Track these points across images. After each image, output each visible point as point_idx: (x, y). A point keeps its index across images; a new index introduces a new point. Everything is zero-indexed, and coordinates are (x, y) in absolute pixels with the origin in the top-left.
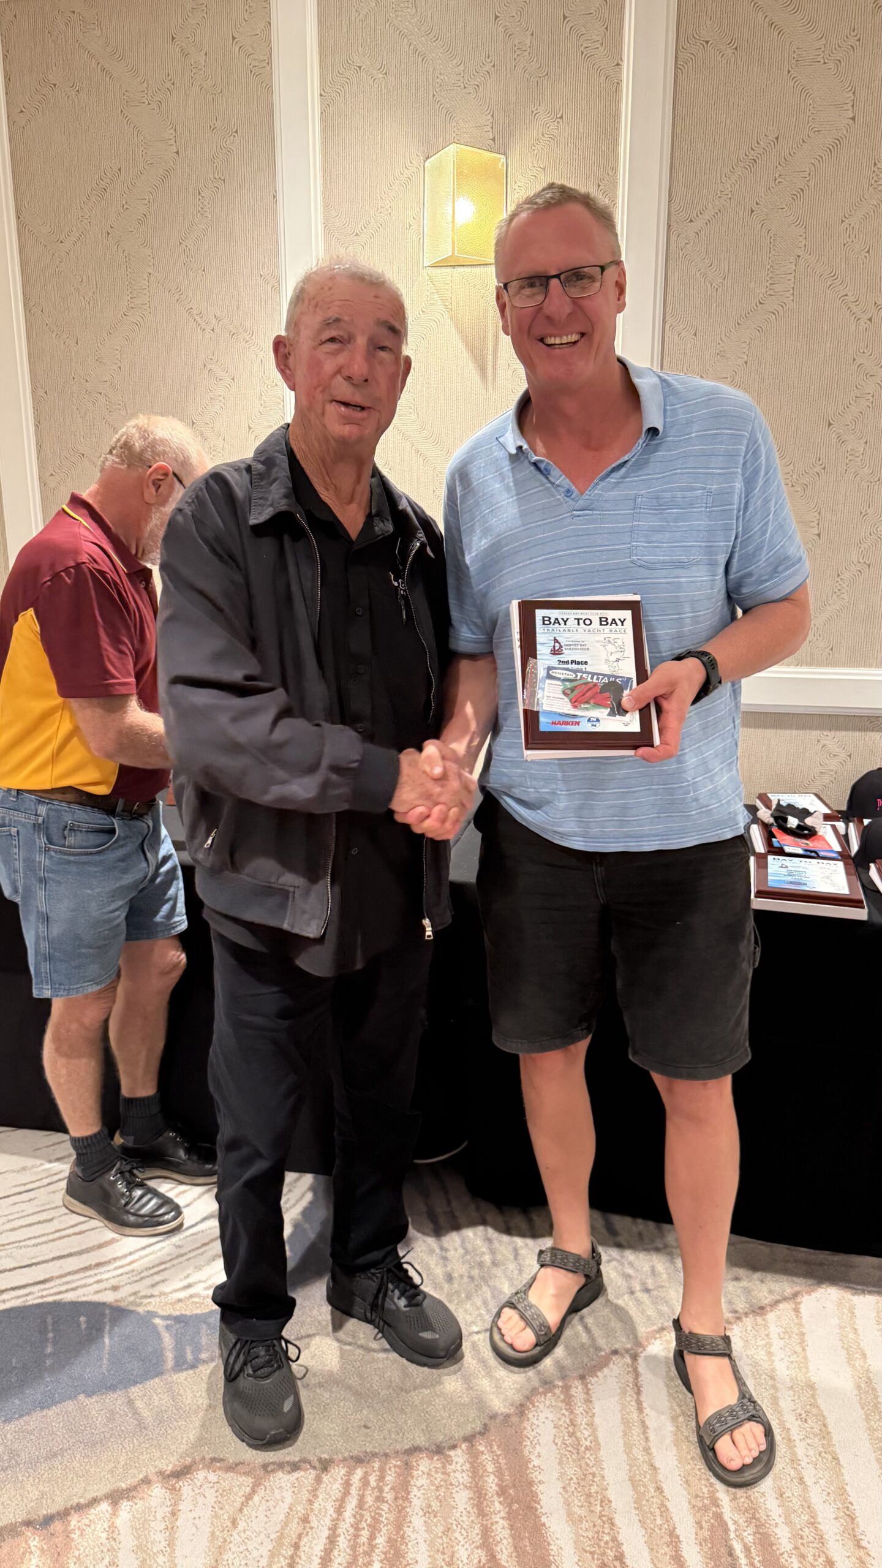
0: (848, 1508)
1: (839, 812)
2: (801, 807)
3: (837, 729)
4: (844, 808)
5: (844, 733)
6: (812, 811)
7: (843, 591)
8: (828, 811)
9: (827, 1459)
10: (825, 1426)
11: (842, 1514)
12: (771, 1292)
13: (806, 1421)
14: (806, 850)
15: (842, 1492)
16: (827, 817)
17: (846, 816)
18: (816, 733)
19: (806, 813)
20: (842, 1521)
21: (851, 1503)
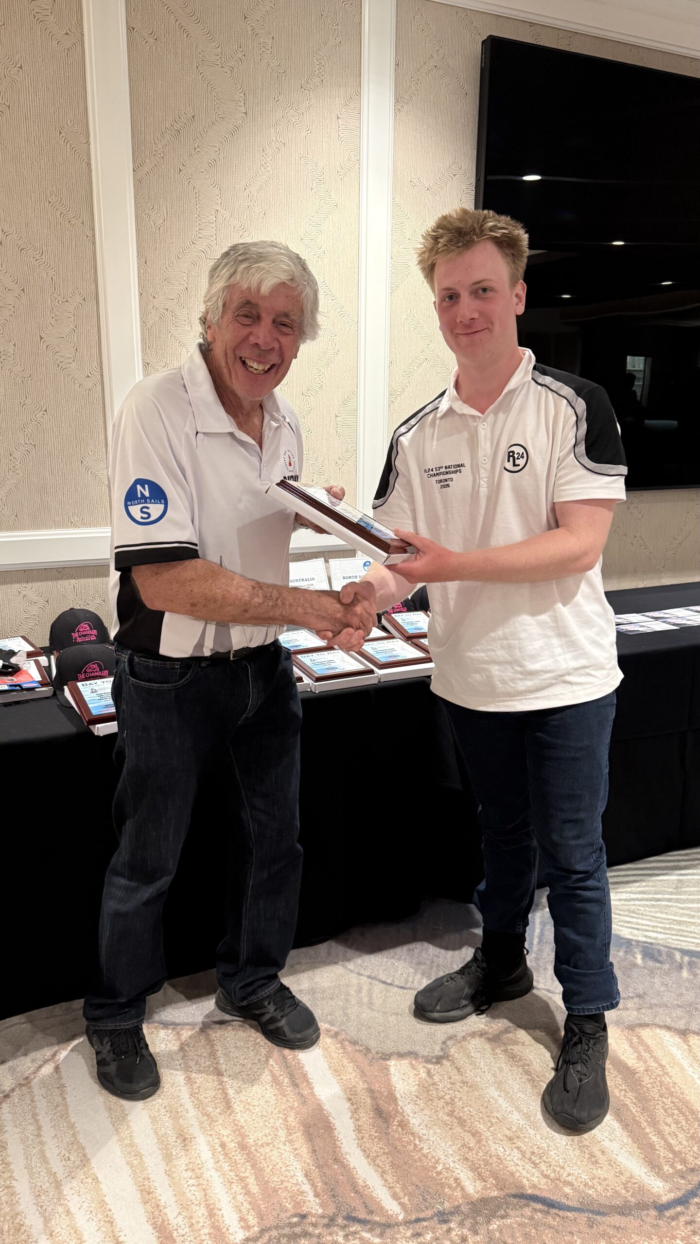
0: (107, 1216)
1: (41, 648)
2: (7, 649)
3: (33, 581)
4: (47, 644)
5: (39, 584)
6: (16, 651)
7: (17, 467)
8: (31, 649)
9: (88, 1183)
10: (84, 1155)
11: (103, 1223)
12: (33, 1061)
13: (69, 1159)
14: (11, 686)
15: (103, 1203)
16: (30, 655)
17: (46, 651)
18: (16, 586)
19: (12, 653)
20: (103, 1229)
21: (110, 1210)
